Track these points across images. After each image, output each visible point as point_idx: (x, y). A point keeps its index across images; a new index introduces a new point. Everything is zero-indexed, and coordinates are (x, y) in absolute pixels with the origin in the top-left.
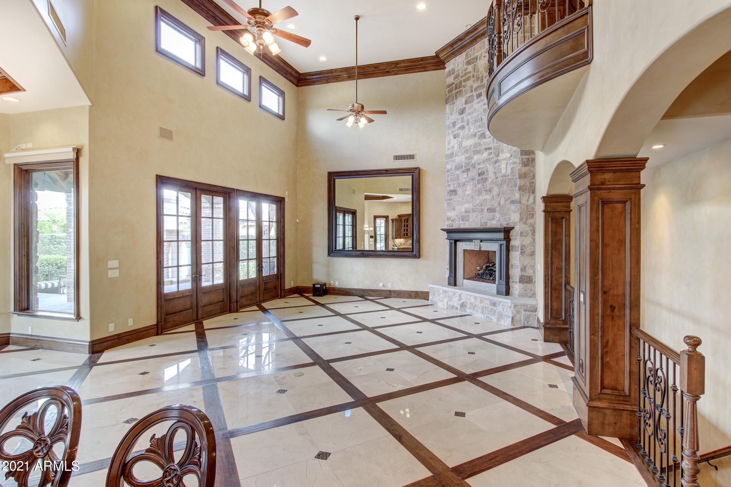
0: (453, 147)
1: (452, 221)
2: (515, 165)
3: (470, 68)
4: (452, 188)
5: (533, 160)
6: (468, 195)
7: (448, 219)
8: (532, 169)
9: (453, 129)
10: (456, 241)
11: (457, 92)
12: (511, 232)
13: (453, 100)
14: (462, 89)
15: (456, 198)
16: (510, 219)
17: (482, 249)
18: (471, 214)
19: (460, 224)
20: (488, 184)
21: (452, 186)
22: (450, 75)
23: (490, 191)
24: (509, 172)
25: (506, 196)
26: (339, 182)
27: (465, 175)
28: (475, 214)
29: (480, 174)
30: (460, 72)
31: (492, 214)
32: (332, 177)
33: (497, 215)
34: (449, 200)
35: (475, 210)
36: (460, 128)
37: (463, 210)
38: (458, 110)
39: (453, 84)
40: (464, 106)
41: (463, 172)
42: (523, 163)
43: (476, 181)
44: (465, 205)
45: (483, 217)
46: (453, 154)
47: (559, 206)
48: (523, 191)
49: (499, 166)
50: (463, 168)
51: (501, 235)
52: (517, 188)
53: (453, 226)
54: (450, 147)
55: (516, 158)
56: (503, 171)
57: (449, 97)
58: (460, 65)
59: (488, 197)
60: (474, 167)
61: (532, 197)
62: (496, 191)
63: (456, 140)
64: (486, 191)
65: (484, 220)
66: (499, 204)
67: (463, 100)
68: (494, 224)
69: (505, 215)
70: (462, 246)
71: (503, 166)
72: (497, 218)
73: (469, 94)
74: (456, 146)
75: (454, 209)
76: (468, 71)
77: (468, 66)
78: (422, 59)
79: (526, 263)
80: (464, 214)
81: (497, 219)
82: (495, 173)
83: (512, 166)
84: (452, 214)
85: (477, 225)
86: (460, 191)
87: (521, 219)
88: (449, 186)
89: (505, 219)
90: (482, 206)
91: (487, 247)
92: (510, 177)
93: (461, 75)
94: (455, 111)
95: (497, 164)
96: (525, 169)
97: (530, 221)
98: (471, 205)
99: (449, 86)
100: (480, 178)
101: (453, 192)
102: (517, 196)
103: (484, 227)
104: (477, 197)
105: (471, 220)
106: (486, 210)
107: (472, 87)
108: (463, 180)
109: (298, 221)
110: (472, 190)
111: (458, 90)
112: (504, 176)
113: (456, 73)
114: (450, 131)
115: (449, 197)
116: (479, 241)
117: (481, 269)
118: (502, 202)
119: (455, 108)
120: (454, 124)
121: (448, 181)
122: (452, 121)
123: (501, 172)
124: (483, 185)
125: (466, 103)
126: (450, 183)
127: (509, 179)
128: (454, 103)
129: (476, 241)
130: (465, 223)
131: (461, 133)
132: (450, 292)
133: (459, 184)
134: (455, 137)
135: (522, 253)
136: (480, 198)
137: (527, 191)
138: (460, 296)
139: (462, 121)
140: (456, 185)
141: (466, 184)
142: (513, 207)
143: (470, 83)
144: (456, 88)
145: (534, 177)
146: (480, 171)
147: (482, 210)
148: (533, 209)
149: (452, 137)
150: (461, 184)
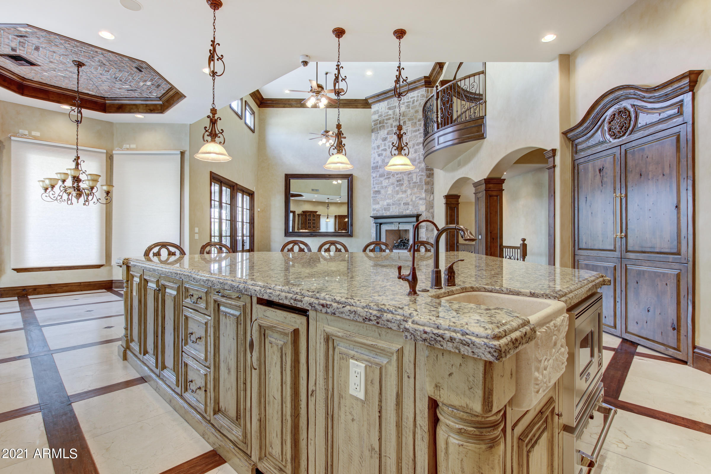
0: (378, 162)
1: (377, 211)
2: (422, 177)
3: (391, 112)
4: (376, 189)
5: (433, 174)
6: (389, 194)
7: (374, 210)
8: (432, 179)
9: (377, 150)
10: (381, 224)
11: (381, 126)
12: (420, 217)
13: (378, 131)
14: (385, 124)
15: (379, 196)
16: (419, 209)
17: (400, 229)
18: (391, 207)
19: (383, 213)
20: (404, 188)
21: (376, 188)
22: (375, 114)
23: (405, 192)
24: (418, 181)
25: (416, 195)
26: (293, 181)
27: (387, 181)
28: (394, 207)
29: (398, 181)
30: (383, 113)
31: (407, 206)
32: (288, 178)
33: (410, 207)
34: (375, 197)
35: (395, 204)
36: (382, 150)
37: (385, 203)
38: (381, 138)
39: (377, 120)
40: (386, 136)
41: (385, 179)
42: (427, 176)
43: (395, 185)
44: (387, 201)
45: (400, 208)
46: (377, 166)
47: (453, 201)
48: (427, 192)
49: (411, 177)
50: (386, 177)
51: (414, 219)
52: (424, 190)
53: (377, 214)
54: (375, 161)
55: (423, 172)
56: (414, 180)
57: (374, 129)
58: (383, 109)
59: (404, 196)
60: (394, 176)
61: (432, 196)
62: (409, 192)
63: (380, 157)
64: (402, 192)
65: (400, 211)
66: (412, 200)
67: (386, 132)
68: (408, 212)
69: (416, 207)
70: (384, 228)
71: (414, 177)
73: (390, 129)
74: (380, 161)
75: (378, 203)
76: (389, 114)
77: (389, 111)
78: (356, 100)
79: (429, 236)
80: (386, 207)
81: (410, 209)
82: (409, 181)
83: (420, 177)
84: (377, 207)
85: (395, 213)
86: (383, 191)
87: (426, 209)
88: (374, 188)
89: (416, 209)
90: (399, 201)
91: (402, 227)
92: (419, 183)
93: (383, 115)
94: (379, 138)
95: (410, 175)
96: (428, 179)
97: (431, 211)
98: (391, 200)
99: (374, 121)
100: (398, 183)
101: (378, 192)
102: (424, 195)
103: (401, 214)
104: (396, 196)
105: (391, 210)
106: (402, 204)
107: (392, 124)
108: (386, 184)
109: (259, 210)
110: (392, 190)
111: (381, 125)
112: (415, 183)
113: (380, 113)
114: (375, 151)
115: (374, 195)
116: (398, 224)
117: (397, 242)
118: (414, 199)
119: (379, 136)
120: (378, 147)
121: (373, 185)
122: (377, 145)
123: (413, 180)
124: (400, 188)
125: (388, 134)
126: (375, 186)
127: (418, 185)
128: (378, 133)
129: (395, 224)
130: (387, 213)
131: (384, 153)
133: (382, 187)
134: (379, 155)
135: (427, 229)
136: (398, 196)
137: (430, 193)
139: (385, 145)
140: (379, 187)
141: (387, 187)
142: (421, 202)
143: (390, 121)
144: (380, 123)
145: (433, 184)
146: (398, 179)
147: (400, 204)
148: (433, 203)
149: (377, 156)
150: (384, 187)
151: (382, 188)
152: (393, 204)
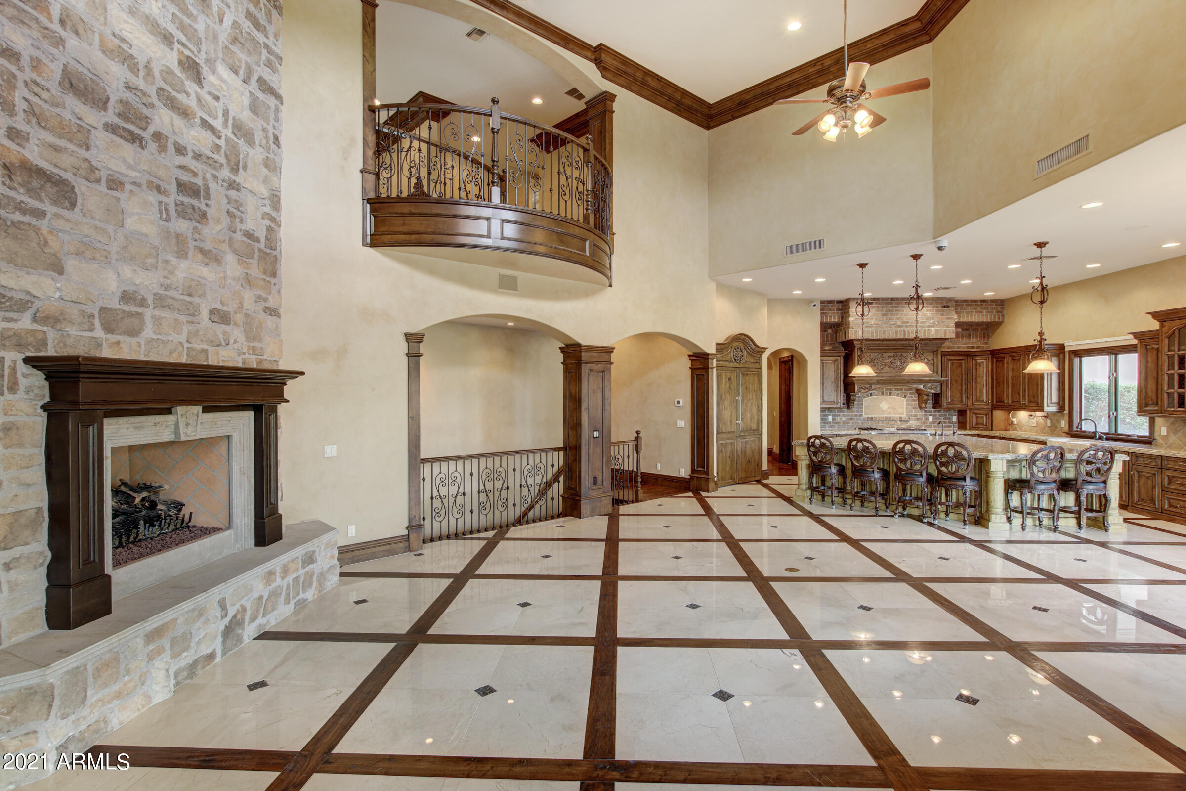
6: (136, 233)
18: (148, 313)
20: (208, 236)
23: (216, 257)
24: (261, 232)
25: (255, 291)
28: (163, 315)
29: (179, 187)
33: (237, 334)
35: (170, 301)
43: (168, 201)
44: (124, 270)
45: (198, 331)
49: (239, 202)
56: (248, 222)
59: (207, 273)
64: (202, 251)
65: (197, 344)
66: (240, 306)
68: (227, 357)
69: (252, 339)
71: (249, 208)
72: (235, 341)
80: (115, 304)
81: (236, 346)
82: (228, 212)
85: (174, 355)
89: (251, 350)
90: (190, 295)
92: (261, 244)
95: (233, 193)
100: (187, 200)
104: (172, 260)
105: (148, 332)
106: (205, 314)
110: (153, 224)
112: (250, 236)
118: (245, 304)
123: (243, 220)
124: (195, 228)
127: (260, 249)
130: (118, 343)
132: (181, 620)
136: (183, 265)
138: (223, 605)
141: (128, 187)
142: (266, 323)
150: (103, 174)
151: (91, 172)
152: (161, 302)
